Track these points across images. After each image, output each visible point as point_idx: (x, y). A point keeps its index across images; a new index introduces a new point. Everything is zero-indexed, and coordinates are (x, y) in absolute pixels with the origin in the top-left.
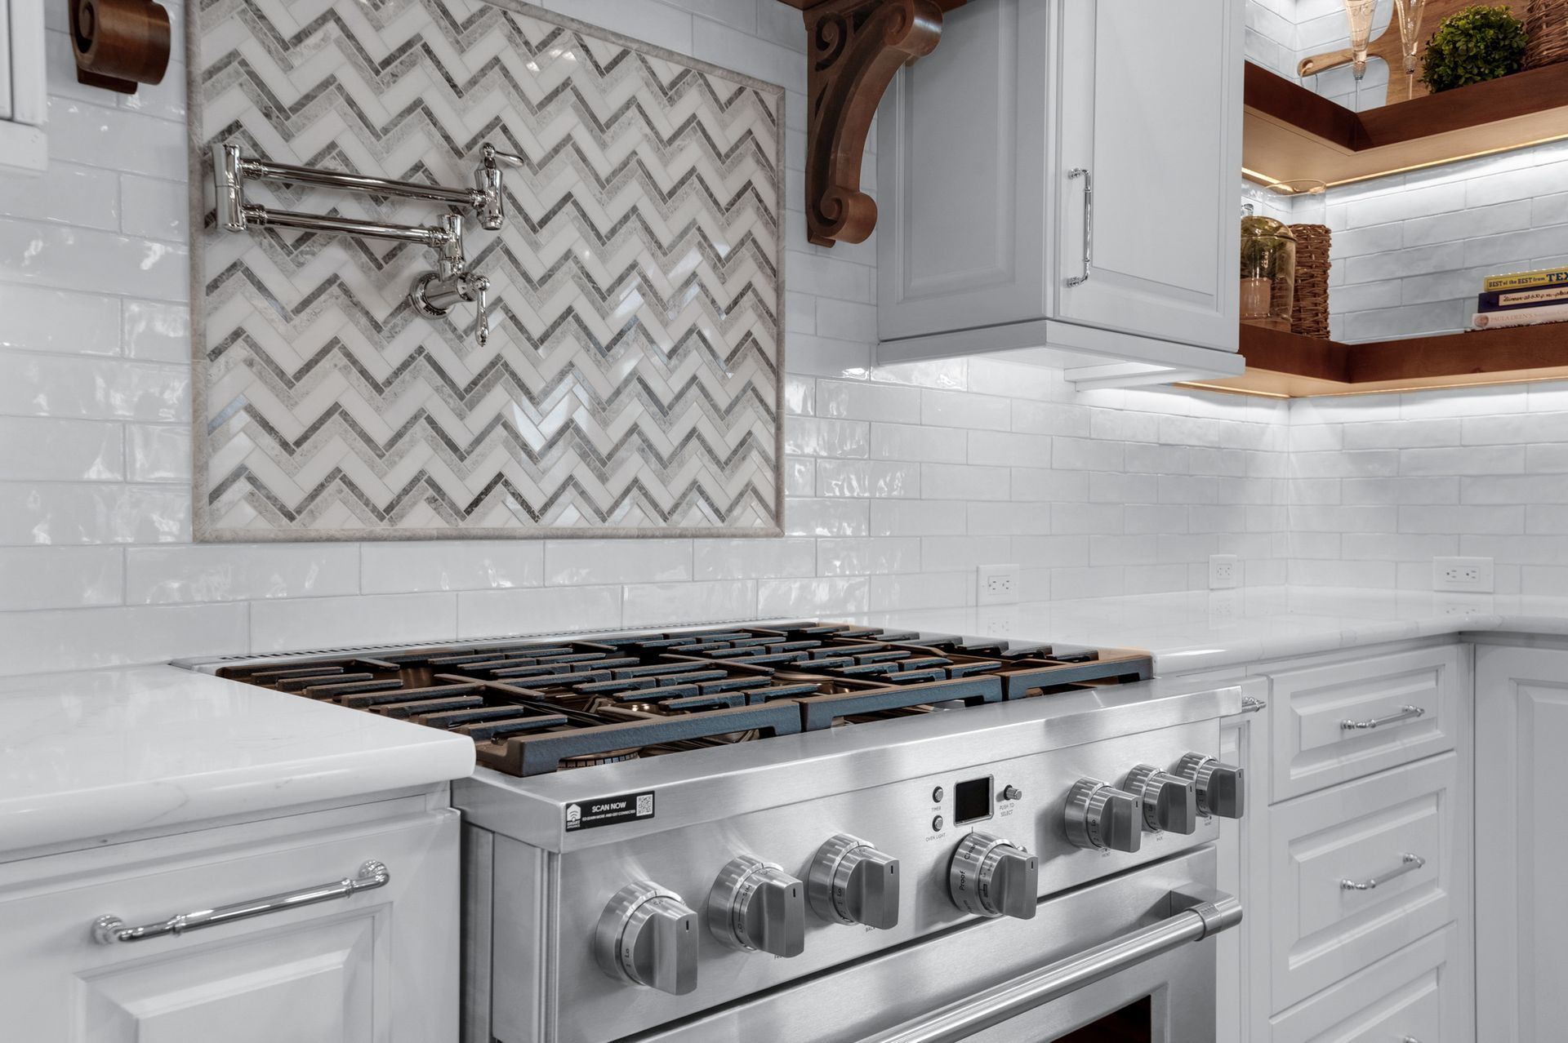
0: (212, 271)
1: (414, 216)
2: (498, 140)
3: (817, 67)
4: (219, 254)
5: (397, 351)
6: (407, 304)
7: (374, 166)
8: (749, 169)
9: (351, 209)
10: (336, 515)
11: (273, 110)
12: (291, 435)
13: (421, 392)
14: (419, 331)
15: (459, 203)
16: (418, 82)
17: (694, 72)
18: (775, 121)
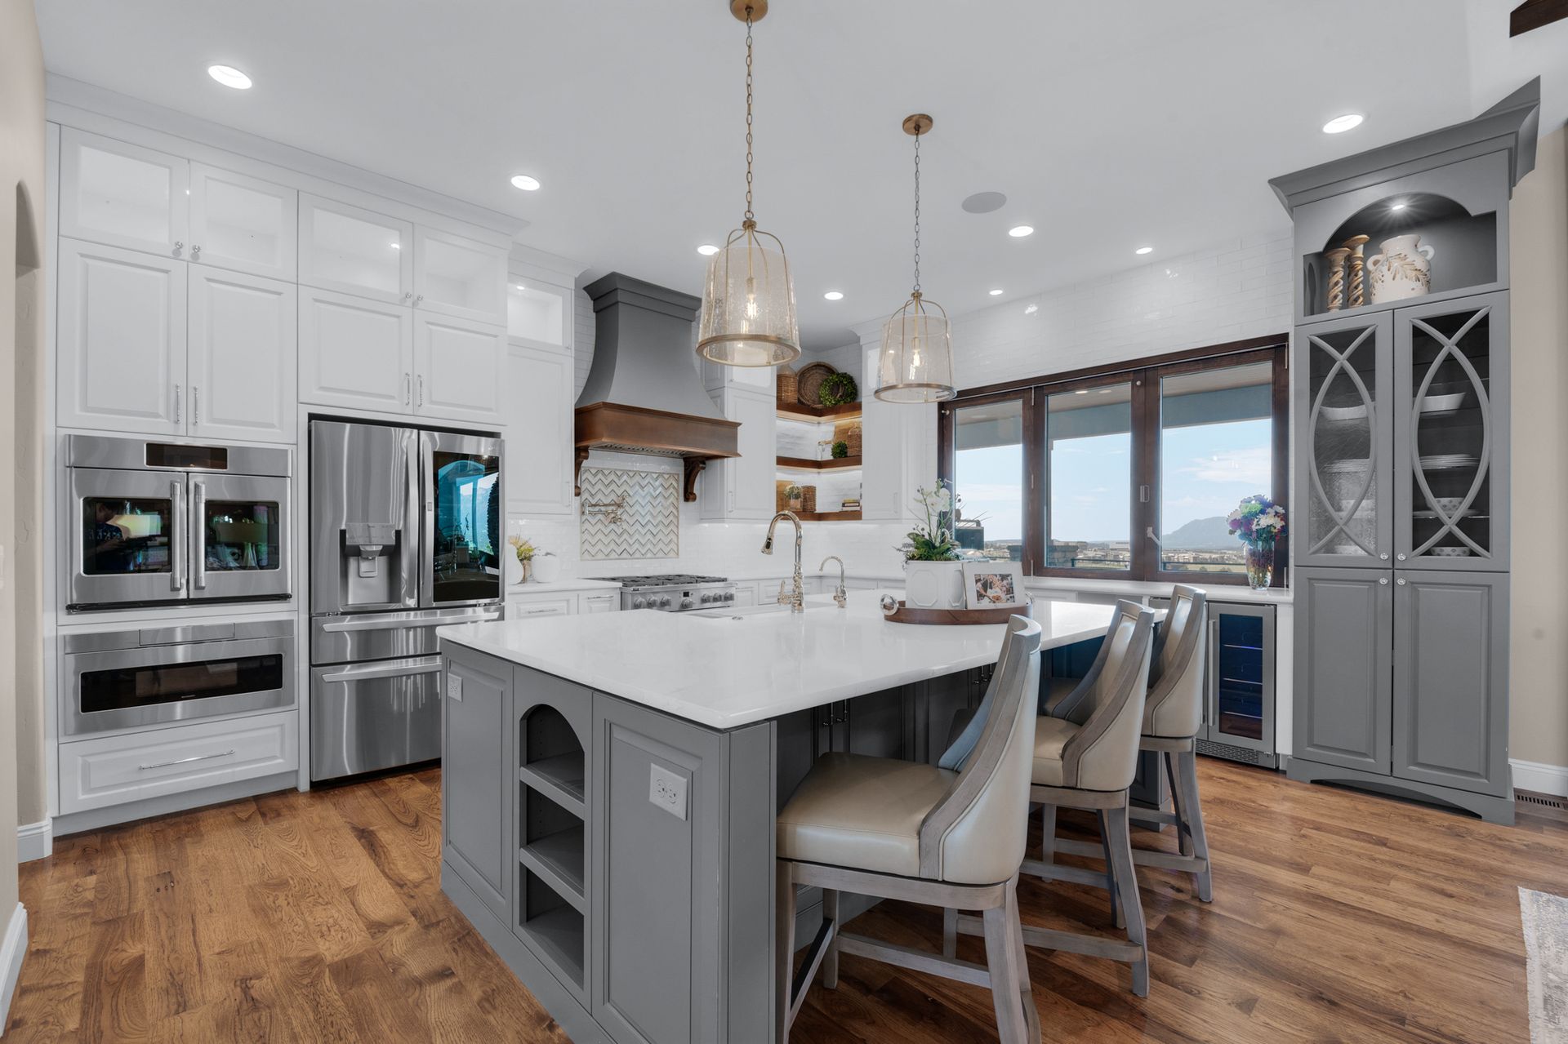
0: (583, 520)
1: (610, 509)
2: (625, 494)
3: (685, 470)
4: (584, 518)
5: (609, 530)
6: (610, 522)
7: (607, 502)
8: (672, 490)
9: (603, 509)
10: (600, 556)
11: (592, 495)
12: (593, 543)
13: (613, 536)
14: (612, 526)
15: (619, 506)
16: (613, 486)
17: (661, 475)
18: (677, 481)
